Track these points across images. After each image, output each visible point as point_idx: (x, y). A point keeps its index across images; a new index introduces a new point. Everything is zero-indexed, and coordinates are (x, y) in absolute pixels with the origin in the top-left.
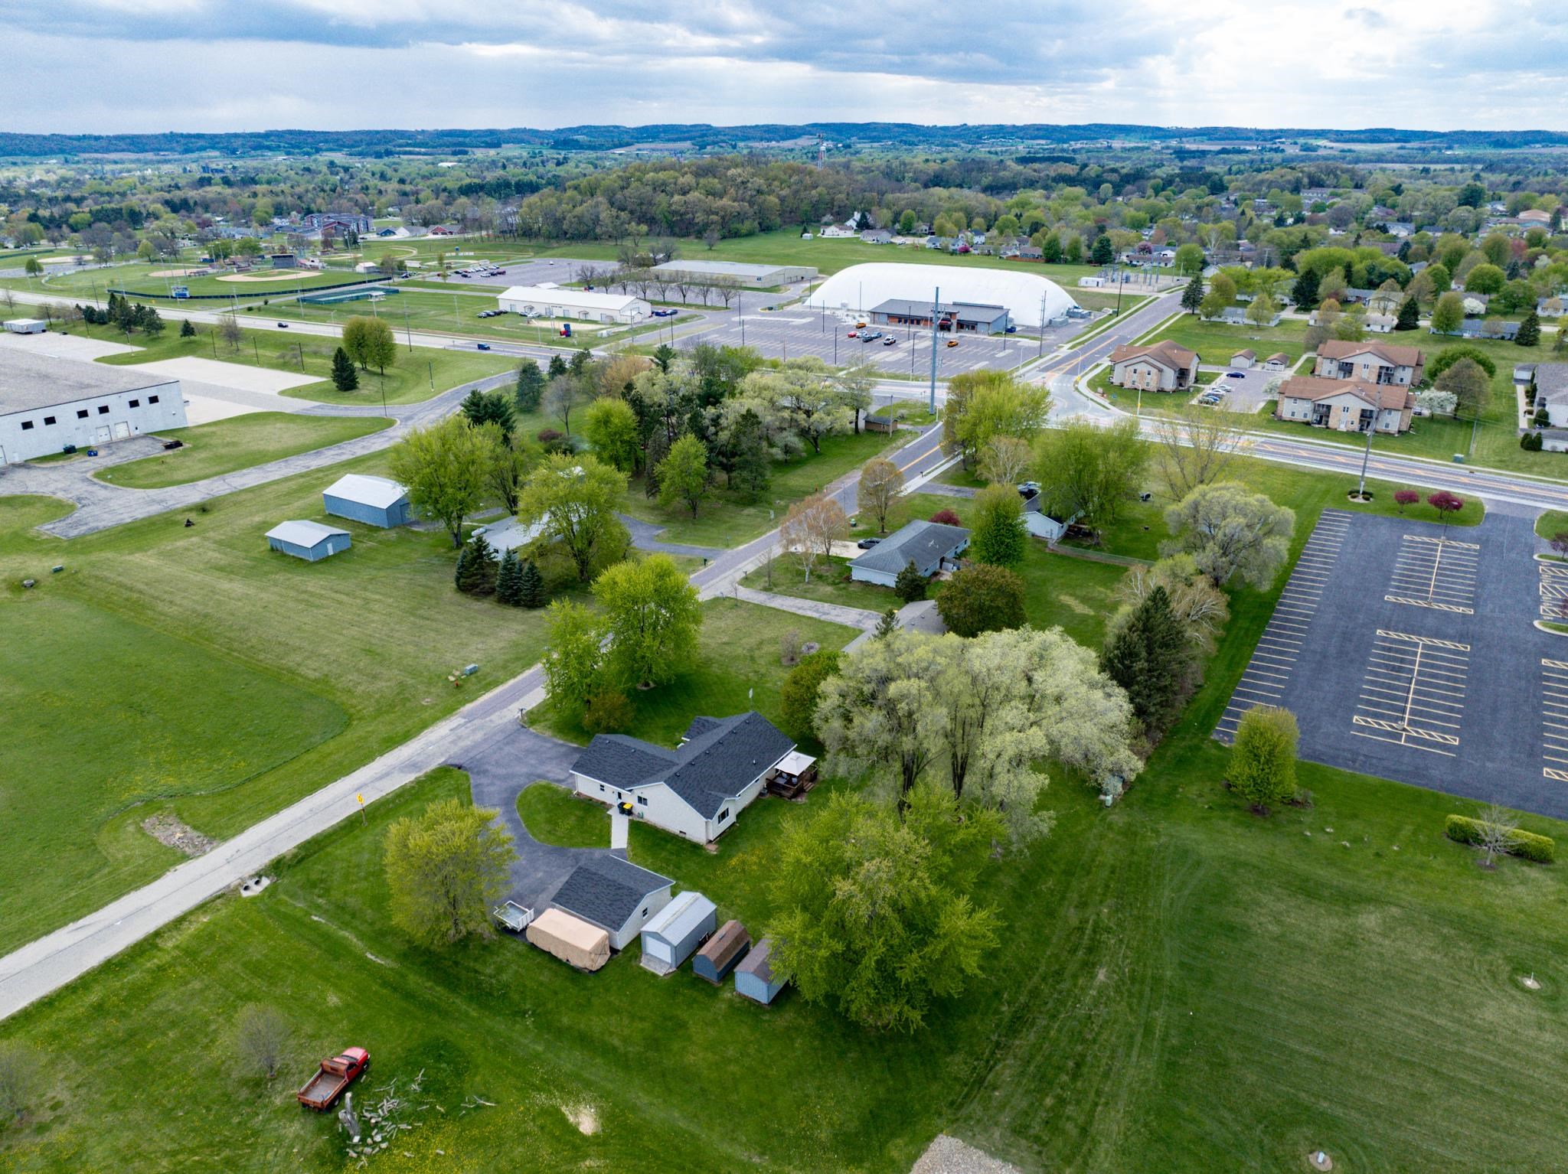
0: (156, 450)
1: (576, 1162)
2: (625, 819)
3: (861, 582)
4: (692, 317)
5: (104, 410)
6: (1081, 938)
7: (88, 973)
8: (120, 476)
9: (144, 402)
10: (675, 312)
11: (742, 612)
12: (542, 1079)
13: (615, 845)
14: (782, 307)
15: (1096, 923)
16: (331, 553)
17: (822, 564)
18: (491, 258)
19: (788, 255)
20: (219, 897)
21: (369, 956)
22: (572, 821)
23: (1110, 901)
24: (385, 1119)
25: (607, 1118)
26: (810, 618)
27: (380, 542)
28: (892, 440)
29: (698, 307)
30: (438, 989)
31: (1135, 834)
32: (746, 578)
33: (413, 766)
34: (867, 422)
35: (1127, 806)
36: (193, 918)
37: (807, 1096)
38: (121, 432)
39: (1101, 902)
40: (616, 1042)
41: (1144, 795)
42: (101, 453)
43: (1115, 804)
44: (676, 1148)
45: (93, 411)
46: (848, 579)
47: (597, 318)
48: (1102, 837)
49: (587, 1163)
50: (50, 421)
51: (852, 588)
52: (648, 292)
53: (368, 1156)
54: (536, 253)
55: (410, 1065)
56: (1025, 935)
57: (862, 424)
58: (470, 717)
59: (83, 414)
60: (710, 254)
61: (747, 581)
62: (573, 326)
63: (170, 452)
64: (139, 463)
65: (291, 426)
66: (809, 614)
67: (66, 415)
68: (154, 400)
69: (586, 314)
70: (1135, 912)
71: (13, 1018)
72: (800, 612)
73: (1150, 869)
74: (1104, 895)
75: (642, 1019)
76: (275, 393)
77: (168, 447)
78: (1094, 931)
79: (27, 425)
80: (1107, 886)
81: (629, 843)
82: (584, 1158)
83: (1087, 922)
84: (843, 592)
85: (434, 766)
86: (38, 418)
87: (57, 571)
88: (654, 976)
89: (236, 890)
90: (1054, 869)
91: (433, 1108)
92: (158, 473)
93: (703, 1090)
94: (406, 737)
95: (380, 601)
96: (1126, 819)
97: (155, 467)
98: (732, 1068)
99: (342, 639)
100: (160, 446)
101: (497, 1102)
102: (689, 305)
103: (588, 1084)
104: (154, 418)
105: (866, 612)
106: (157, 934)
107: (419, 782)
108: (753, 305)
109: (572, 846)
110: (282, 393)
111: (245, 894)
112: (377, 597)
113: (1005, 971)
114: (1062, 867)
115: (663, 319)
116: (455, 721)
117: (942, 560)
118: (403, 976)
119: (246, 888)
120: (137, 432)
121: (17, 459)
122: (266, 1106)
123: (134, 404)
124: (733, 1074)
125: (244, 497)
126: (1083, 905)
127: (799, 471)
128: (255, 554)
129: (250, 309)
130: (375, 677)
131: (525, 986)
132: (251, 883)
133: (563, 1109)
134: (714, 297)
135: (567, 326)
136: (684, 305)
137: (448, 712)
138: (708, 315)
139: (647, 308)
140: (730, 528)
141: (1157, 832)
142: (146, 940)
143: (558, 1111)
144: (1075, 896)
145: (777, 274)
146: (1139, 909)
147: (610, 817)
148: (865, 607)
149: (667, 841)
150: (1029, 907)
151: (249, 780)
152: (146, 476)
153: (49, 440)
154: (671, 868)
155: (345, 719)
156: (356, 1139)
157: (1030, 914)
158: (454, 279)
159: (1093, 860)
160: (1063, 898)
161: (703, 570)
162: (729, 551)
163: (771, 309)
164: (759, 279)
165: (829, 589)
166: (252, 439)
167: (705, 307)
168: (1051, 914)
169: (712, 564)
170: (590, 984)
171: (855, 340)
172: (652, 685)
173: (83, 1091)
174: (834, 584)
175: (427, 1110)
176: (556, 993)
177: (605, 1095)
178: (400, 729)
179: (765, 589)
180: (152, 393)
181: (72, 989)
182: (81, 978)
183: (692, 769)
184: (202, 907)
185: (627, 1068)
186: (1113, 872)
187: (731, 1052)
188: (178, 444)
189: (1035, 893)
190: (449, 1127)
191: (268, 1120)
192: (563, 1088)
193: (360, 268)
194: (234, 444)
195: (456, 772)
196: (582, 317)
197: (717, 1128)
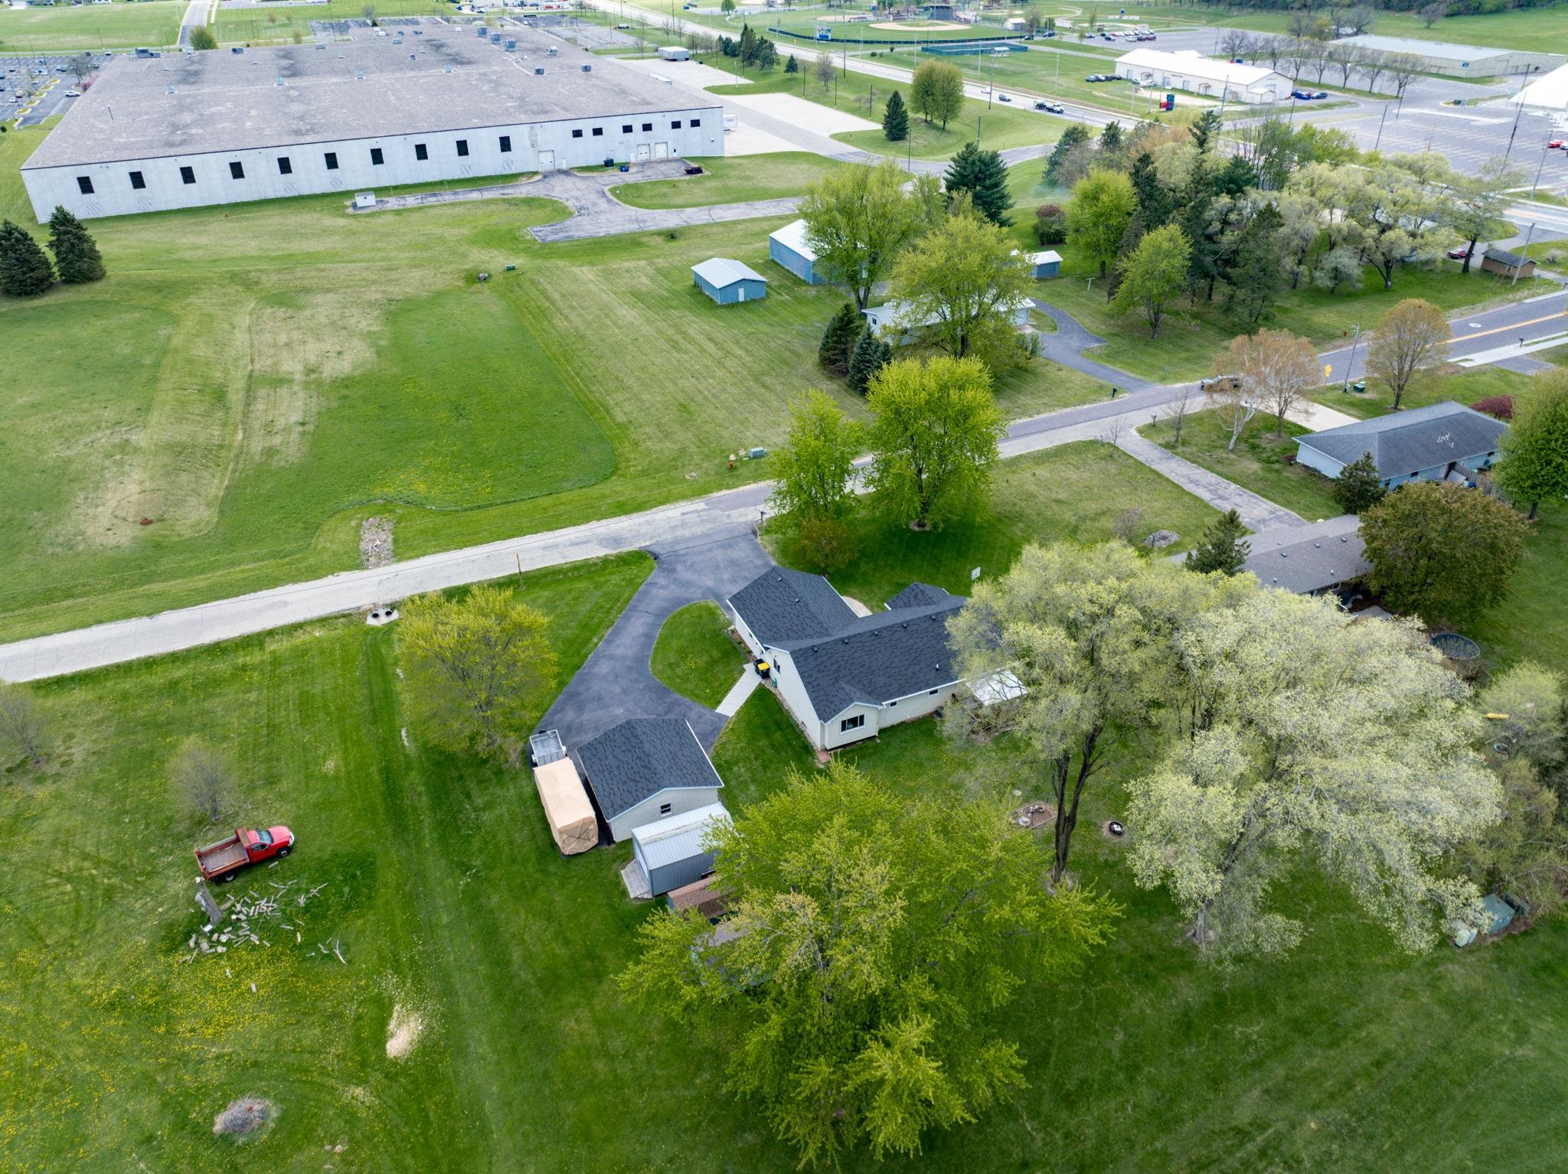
0: (676, 173)
1: (348, 1083)
2: (757, 680)
3: (1306, 467)
4: (1342, 104)
5: (647, 127)
6: (1229, 1151)
7: (196, 648)
8: (628, 194)
9: (686, 124)
10: (1323, 96)
11: (1112, 468)
12: (412, 959)
13: (721, 710)
14: (1475, 102)
15: (1279, 1137)
16: (741, 298)
17: (1270, 430)
18: (1151, 24)
19: (1537, 39)
20: (344, 616)
21: (404, 733)
22: (702, 661)
23: (1336, 1113)
24: (249, 920)
25: (426, 1048)
26: (1197, 498)
27: (795, 298)
28: (1513, 289)
29: (1359, 93)
30: (424, 798)
31: (1474, 1017)
32: (1153, 426)
33: (617, 541)
34: (1487, 258)
35: (1498, 960)
36: (309, 628)
37: (648, 1161)
38: (661, 152)
39: (1316, 1107)
40: (516, 955)
41: (1547, 956)
42: (631, 170)
43: (1470, 949)
44: (453, 1134)
45: (637, 127)
46: (1290, 460)
47: (1219, 93)
48: (1407, 992)
49: (359, 1091)
50: (598, 132)
51: (1289, 473)
52: (1302, 69)
53: (201, 953)
54: (1209, 23)
55: (322, 872)
56: (1146, 1095)
57: (1476, 262)
58: (712, 505)
59: (627, 129)
60: (1429, 33)
61: (1151, 430)
62: (1179, 99)
63: (688, 177)
64: (655, 183)
65: (815, 169)
66: (1201, 493)
67: (613, 128)
68: (695, 123)
69: (1208, 87)
70: (1369, 1156)
71: (118, 666)
72: (1189, 487)
73: (1457, 1093)
74: (1332, 1096)
75: (567, 942)
76: (826, 135)
77: (690, 172)
78: (1263, 1153)
79: (577, 134)
80: (1349, 1085)
81: (738, 713)
82: (362, 1082)
83: (1263, 1128)
84: (1272, 476)
85: (634, 547)
86: (587, 127)
87: (510, 269)
88: (624, 893)
89: (364, 614)
90: (1281, 1008)
91: (294, 933)
92: (665, 195)
93: (546, 1075)
94: (639, 507)
95: (739, 358)
96: (1477, 982)
97: (665, 189)
98: (601, 1066)
99: (671, 387)
100: (683, 169)
101: (349, 962)
102: (1350, 90)
103: (448, 991)
104: (692, 143)
105: (1282, 511)
106: (271, 633)
107: (605, 561)
108: (1439, 97)
109: (679, 690)
110: (835, 136)
111: (371, 621)
112: (740, 352)
113: (1067, 1136)
114: (1298, 1012)
115: (1300, 103)
116: (699, 505)
117: (1452, 466)
118: (409, 768)
119: (376, 616)
120: (675, 155)
121: (564, 167)
122: (185, 849)
123: (676, 125)
124: (595, 1074)
125: (715, 229)
126: (1280, 1095)
127: (1341, 307)
128: (678, 287)
129: (873, 55)
130: (667, 436)
131: (494, 837)
132: (382, 612)
133: (397, 1007)
134: (1385, 83)
135: (1171, 98)
136: (1343, 89)
137: (700, 491)
138: (1365, 105)
139: (1287, 87)
140: (1187, 360)
141: (1522, 1034)
142: (259, 634)
143: (391, 1005)
144: (1281, 1072)
145: (1498, 59)
146: (1381, 1154)
147: (743, 671)
148: (1287, 504)
149: (780, 728)
150: (1189, 1052)
151: (479, 507)
152: (652, 197)
153: (592, 151)
154: (757, 764)
155: (612, 469)
156: (208, 928)
157: (1182, 1062)
158: (1098, 42)
159: (1358, 1026)
160: (1257, 1065)
161: (1107, 402)
162: (1160, 387)
163: (1457, 103)
164: (1466, 65)
165: (1255, 467)
166: (766, 178)
167: (1370, 94)
168: (1216, 1081)
169: (1124, 397)
170: (552, 868)
171: (1557, 151)
172: (928, 528)
173: (93, 759)
174: (1268, 461)
175: (288, 931)
176: (514, 861)
177: (450, 1017)
178: (641, 497)
179: (1168, 446)
180: (695, 116)
181: (175, 658)
182: (188, 651)
183: (842, 647)
184: (323, 621)
185: (499, 995)
186: (1378, 1064)
187: (617, 1044)
188: (698, 171)
189: (1215, 1035)
190: (286, 965)
191: (170, 865)
192: (420, 981)
193: (1010, 24)
194: (748, 178)
195: (651, 561)
196: (1202, 91)
197: (518, 1136)
